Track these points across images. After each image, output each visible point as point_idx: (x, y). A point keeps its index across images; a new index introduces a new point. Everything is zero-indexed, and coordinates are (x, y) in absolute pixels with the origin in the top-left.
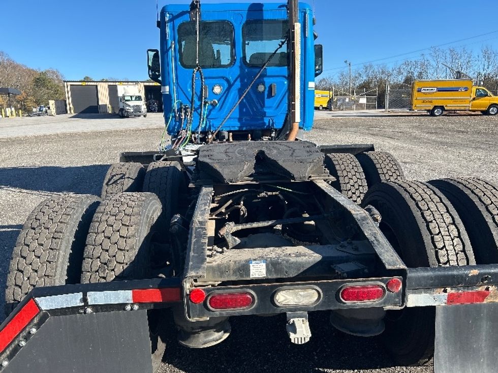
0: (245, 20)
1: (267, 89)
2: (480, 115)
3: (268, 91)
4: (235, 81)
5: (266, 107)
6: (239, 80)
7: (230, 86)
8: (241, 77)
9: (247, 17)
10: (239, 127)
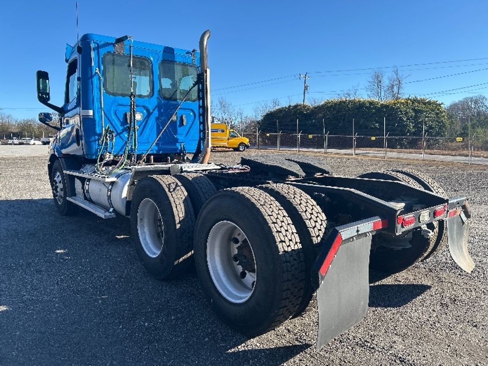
0: (161, 59)
1: (179, 119)
2: (232, 151)
3: (180, 121)
4: (154, 110)
5: (179, 134)
6: (157, 109)
7: (149, 114)
8: (159, 107)
9: (163, 56)
10: (157, 151)
